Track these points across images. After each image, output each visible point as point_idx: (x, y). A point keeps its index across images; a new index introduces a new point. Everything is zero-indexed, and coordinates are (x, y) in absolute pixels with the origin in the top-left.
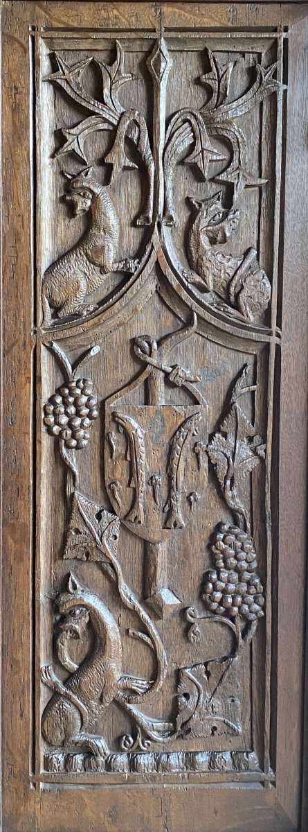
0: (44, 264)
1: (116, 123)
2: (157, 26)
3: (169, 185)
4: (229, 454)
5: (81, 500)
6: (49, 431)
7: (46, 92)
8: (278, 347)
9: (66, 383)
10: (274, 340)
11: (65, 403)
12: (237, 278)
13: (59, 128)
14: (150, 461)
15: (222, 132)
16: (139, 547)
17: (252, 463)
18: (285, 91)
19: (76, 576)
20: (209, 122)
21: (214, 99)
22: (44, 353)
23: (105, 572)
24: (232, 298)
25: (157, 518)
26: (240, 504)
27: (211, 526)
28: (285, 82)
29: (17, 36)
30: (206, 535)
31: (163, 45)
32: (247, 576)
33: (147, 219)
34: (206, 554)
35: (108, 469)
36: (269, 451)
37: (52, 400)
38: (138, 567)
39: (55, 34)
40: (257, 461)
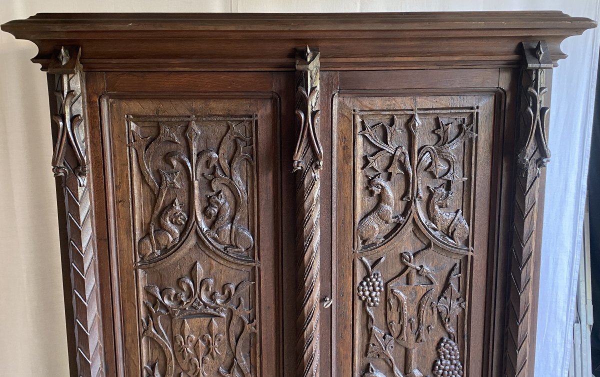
0: (358, 218)
1: (393, 153)
2: (414, 108)
3: (419, 182)
4: (448, 307)
5: (376, 329)
6: (360, 298)
7: (360, 139)
8: (472, 257)
9: (368, 275)
10: (470, 254)
11: (368, 285)
12: (452, 225)
13: (365, 154)
14: (409, 311)
15: (445, 157)
16: (403, 350)
17: (458, 311)
18: (477, 137)
19: (373, 364)
20: (440, 152)
21: (441, 141)
22: (358, 262)
23: (387, 363)
24: (450, 234)
25: (413, 338)
26: (452, 330)
27: (437, 339)
28: (477, 132)
29: (346, 114)
30: (435, 344)
31: (417, 117)
32: (455, 362)
33: (409, 198)
34: (435, 353)
35: (389, 316)
36: (467, 305)
37: (361, 284)
38: (403, 359)
39: (365, 113)
40: (461, 309)
